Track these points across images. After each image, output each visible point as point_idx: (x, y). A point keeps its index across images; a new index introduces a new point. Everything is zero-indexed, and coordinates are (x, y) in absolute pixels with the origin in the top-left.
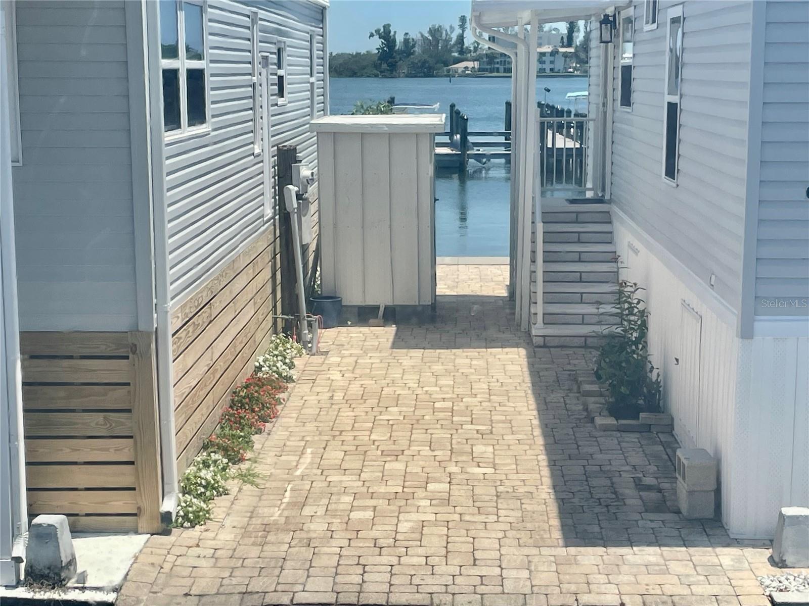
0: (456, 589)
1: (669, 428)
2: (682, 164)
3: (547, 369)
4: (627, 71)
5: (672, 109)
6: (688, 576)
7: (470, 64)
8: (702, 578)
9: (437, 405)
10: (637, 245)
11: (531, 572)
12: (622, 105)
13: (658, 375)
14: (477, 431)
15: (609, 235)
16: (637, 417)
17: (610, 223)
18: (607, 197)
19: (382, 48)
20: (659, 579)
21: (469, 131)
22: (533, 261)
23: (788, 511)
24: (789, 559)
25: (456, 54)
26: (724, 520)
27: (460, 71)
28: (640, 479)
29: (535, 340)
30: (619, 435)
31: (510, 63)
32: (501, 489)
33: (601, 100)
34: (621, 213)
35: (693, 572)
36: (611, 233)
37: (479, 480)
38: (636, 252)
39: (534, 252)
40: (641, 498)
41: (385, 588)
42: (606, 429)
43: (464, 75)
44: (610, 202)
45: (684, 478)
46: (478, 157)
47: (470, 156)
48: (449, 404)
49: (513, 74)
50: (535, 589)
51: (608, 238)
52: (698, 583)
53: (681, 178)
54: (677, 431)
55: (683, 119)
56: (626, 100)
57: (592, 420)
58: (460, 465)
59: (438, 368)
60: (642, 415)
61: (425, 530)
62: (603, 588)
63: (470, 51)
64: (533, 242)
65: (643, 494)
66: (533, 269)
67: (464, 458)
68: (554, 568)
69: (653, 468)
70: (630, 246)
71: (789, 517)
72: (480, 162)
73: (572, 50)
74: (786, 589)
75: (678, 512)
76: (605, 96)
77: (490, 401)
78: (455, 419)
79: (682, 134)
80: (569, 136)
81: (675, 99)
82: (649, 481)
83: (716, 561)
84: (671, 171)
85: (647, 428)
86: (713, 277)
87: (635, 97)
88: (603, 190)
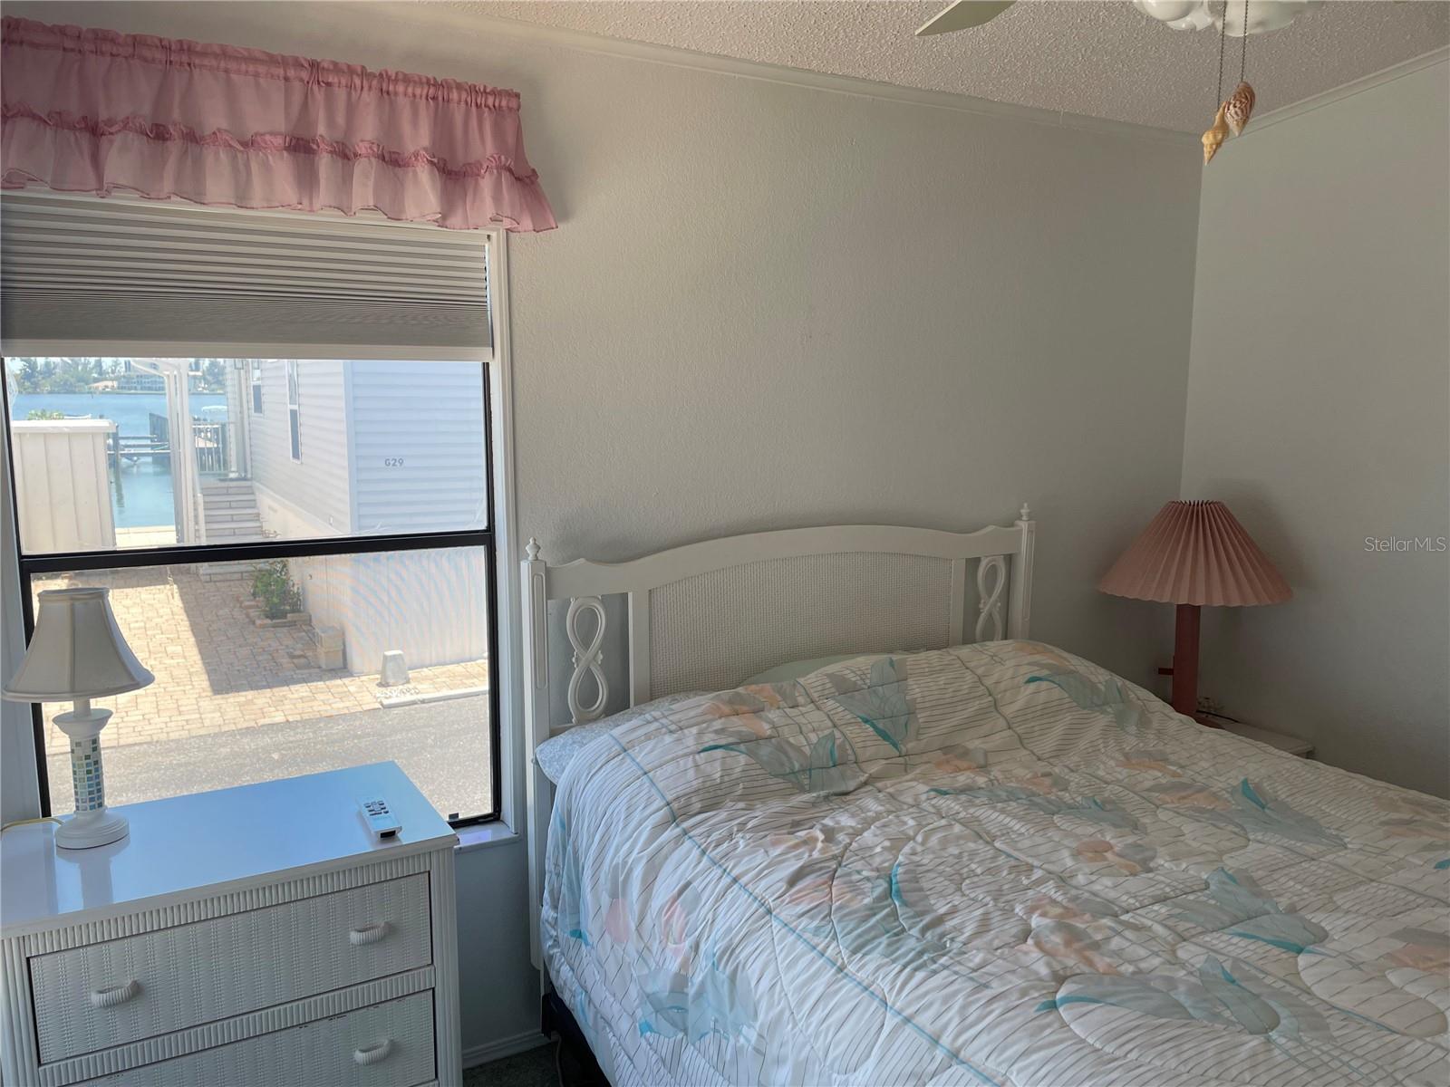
0: (169, 730)
1: (309, 622)
2: (303, 449)
3: (214, 596)
4: (257, 389)
5: (294, 414)
6: (328, 700)
7: (109, 383)
8: (338, 700)
9: (132, 626)
10: (275, 506)
11: (221, 713)
12: (255, 411)
13: (298, 589)
14: (168, 638)
15: (253, 503)
16: (286, 617)
17: (253, 493)
18: (249, 476)
19: (25, 370)
20: (310, 704)
21: (120, 435)
22: (197, 523)
23: (389, 653)
24: (391, 681)
25: (96, 375)
26: (349, 666)
27: (100, 389)
28: (291, 653)
29: (202, 578)
30: (272, 629)
31: (163, 383)
32: (192, 670)
33: (238, 409)
34: (261, 486)
35: (332, 698)
36: (254, 500)
37: (174, 667)
38: (275, 511)
39: (196, 517)
40: (293, 663)
41: (116, 736)
42: (263, 626)
43: (104, 392)
44: (251, 479)
45: (322, 645)
46: (129, 456)
47: (123, 455)
48: (142, 624)
49: (167, 391)
50: (227, 722)
51: (252, 504)
52: (336, 703)
53: (304, 459)
54: (314, 622)
55: (301, 420)
56: (258, 408)
57: (254, 623)
58: (158, 659)
59: (128, 602)
60: (289, 615)
61: (139, 700)
62: (273, 714)
63: (108, 373)
64: (196, 510)
65: (295, 661)
66: (197, 528)
67: (160, 655)
68: (238, 708)
69: (300, 646)
70: (270, 508)
71: (391, 656)
72: (130, 459)
73: (199, 374)
74: (390, 697)
75: (320, 667)
76: (241, 406)
77: (174, 619)
78: (148, 633)
79: (302, 430)
80: (206, 438)
81: (295, 407)
82: (298, 653)
83: (346, 689)
84: (296, 455)
85: (293, 624)
86: (332, 519)
87: (264, 407)
88: (246, 471)
